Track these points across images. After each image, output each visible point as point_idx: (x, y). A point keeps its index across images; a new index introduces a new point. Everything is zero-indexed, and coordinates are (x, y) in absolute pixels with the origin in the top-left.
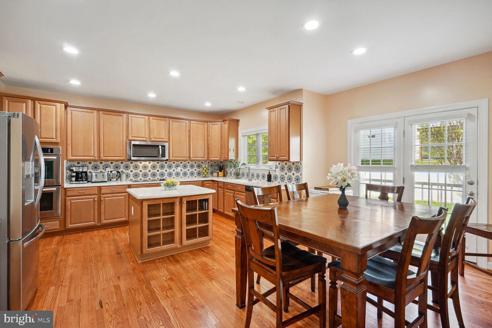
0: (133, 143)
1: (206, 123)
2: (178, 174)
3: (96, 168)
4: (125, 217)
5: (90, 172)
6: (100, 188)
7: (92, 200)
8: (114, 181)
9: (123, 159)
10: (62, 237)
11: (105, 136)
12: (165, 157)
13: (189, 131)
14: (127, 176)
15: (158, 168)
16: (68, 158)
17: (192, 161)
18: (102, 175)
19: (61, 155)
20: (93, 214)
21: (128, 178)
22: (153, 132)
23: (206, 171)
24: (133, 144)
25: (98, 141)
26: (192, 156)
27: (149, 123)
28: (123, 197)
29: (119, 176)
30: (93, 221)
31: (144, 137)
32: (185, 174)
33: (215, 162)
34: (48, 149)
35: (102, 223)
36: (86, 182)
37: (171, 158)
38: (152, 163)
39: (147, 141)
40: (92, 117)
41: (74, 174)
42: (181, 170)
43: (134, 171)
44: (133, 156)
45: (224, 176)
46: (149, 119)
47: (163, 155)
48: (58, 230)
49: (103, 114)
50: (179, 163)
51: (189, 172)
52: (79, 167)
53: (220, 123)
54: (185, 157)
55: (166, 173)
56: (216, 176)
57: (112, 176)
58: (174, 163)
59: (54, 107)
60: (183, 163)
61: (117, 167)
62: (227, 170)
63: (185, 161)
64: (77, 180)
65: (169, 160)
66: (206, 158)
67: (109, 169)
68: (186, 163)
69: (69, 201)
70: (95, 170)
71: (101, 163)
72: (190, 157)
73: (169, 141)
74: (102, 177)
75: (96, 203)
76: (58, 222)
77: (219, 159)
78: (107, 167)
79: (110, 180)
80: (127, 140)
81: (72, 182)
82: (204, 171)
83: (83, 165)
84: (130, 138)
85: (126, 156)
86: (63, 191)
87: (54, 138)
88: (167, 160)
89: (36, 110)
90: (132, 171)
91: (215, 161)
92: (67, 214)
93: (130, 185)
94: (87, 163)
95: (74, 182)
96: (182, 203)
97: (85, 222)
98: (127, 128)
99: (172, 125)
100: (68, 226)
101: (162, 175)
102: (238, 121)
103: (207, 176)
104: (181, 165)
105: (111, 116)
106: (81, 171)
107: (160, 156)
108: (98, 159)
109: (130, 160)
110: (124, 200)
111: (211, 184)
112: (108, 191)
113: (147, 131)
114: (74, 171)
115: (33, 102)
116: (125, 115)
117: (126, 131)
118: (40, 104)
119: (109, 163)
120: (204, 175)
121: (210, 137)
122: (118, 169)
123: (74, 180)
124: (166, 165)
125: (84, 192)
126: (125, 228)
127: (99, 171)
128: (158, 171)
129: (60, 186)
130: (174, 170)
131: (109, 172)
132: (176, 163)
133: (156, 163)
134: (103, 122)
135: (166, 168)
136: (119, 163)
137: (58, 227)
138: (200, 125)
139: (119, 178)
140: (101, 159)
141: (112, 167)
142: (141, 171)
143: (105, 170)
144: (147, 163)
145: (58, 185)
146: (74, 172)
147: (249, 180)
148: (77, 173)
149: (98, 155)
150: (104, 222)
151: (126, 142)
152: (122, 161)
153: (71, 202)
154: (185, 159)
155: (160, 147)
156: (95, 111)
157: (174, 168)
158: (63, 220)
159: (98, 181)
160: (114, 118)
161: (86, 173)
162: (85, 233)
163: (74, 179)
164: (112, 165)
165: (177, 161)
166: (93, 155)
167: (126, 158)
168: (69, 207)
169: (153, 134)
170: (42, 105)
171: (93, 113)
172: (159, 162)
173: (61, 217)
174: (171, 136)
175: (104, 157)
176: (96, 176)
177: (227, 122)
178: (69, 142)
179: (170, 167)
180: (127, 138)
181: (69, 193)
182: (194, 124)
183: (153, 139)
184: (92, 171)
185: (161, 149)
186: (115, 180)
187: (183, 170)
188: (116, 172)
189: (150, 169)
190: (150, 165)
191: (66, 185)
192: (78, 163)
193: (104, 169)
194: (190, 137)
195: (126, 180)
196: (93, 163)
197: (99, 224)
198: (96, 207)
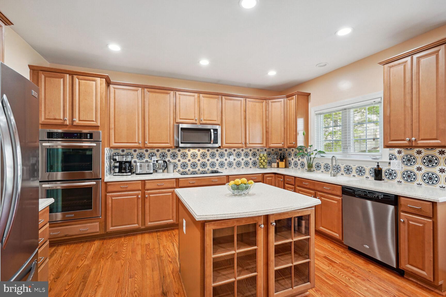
0: (181, 126)
1: (265, 101)
2: (230, 164)
3: (141, 156)
4: (172, 219)
5: (135, 162)
6: (144, 182)
7: (135, 197)
8: (160, 173)
9: (170, 146)
10: (101, 242)
11: (150, 119)
12: (217, 143)
13: (244, 111)
14: (174, 166)
15: (208, 157)
16: (111, 146)
17: (247, 148)
18: (147, 165)
19: (101, 141)
20: (136, 214)
21: (175, 169)
22: (204, 113)
23: (264, 160)
24: (181, 128)
25: (143, 125)
26: (248, 142)
27: (199, 102)
28: (170, 194)
29: (165, 167)
30: (136, 223)
31: (193, 119)
32: (239, 164)
33: (273, 150)
34: (87, 134)
35: (146, 226)
36: (130, 174)
37: (224, 145)
38: (202, 150)
39: (196, 124)
40: (137, 96)
41: (117, 164)
42: (234, 160)
43: (182, 161)
44: (181, 143)
45: (286, 167)
46: (199, 97)
47: (216, 142)
48: (98, 234)
49: (149, 92)
50: (232, 150)
51: (243, 162)
52: (122, 155)
53: (282, 100)
54: (240, 144)
55: (217, 163)
56: (276, 167)
57: (158, 167)
58: (226, 150)
59: (94, 82)
60: (237, 150)
61: (163, 156)
62: (290, 159)
63: (238, 148)
64: (120, 172)
65: (221, 148)
66: (264, 145)
67: (154, 158)
68: (240, 150)
69: (110, 197)
70: (140, 159)
71: (147, 151)
72: (246, 143)
73: (221, 125)
74: (147, 167)
75: (140, 201)
76: (97, 223)
77: (282, 146)
78: (152, 156)
79: (156, 171)
80: (175, 123)
81: (115, 174)
82: (262, 161)
83: (128, 154)
84: (178, 120)
85: (173, 143)
86: (104, 185)
87: (93, 121)
88: (220, 147)
89: (74, 86)
90: (180, 160)
91: (273, 148)
92: (107, 214)
93: (178, 179)
94: (132, 151)
95: (117, 174)
96: (269, 224)
97: (128, 225)
98: (175, 107)
99: (225, 103)
100: (109, 228)
101: (213, 165)
102: (309, 95)
103: (265, 167)
104: (234, 153)
105: (157, 94)
106: (125, 160)
107: (212, 143)
108: (143, 146)
109: (177, 147)
110: (171, 198)
111: (273, 177)
112: (153, 186)
113: (197, 112)
114: (117, 160)
115: (71, 76)
116: (172, 93)
117: (173, 112)
118: (78, 79)
119: (155, 151)
120: (262, 166)
121: (270, 117)
122: (165, 159)
123: (118, 172)
124: (217, 153)
125: (126, 188)
126: (173, 233)
127: (144, 160)
128: (209, 160)
129: (101, 179)
130: (226, 160)
131: (155, 162)
132: (228, 150)
133: (205, 150)
134: (149, 102)
135: (217, 157)
136: (166, 151)
137: (98, 230)
138: (257, 104)
139: (166, 168)
140: (146, 146)
141: (158, 155)
142: (189, 160)
143: (151, 159)
144: (196, 151)
145: (97, 179)
146: (118, 162)
147: (332, 175)
148: (121, 163)
149: (143, 141)
150: (149, 224)
151: (174, 125)
152: (169, 149)
153: (112, 199)
154: (240, 145)
155: (212, 131)
156: (140, 89)
157: (226, 157)
158: (104, 220)
159: (143, 173)
160: (160, 96)
161: (130, 162)
162: (127, 238)
163: (117, 170)
164: (158, 154)
165: (230, 148)
166: (137, 141)
167: (173, 144)
168: (110, 205)
169: (204, 115)
170: (80, 81)
171: (137, 90)
172: (210, 149)
173: (101, 217)
174: (224, 118)
175: (149, 143)
176: (141, 166)
177: (295, 96)
178: (112, 126)
179: (222, 155)
180: (175, 120)
181: (110, 189)
182: (250, 103)
183: (204, 122)
184: (137, 160)
185: (213, 134)
186: (161, 171)
187: (237, 159)
188: (162, 162)
189: (199, 157)
190: (199, 153)
191: (108, 178)
192: (123, 151)
193: (149, 157)
194: (245, 118)
195: (173, 171)
196: (138, 151)
197: (143, 227)
198: (140, 206)
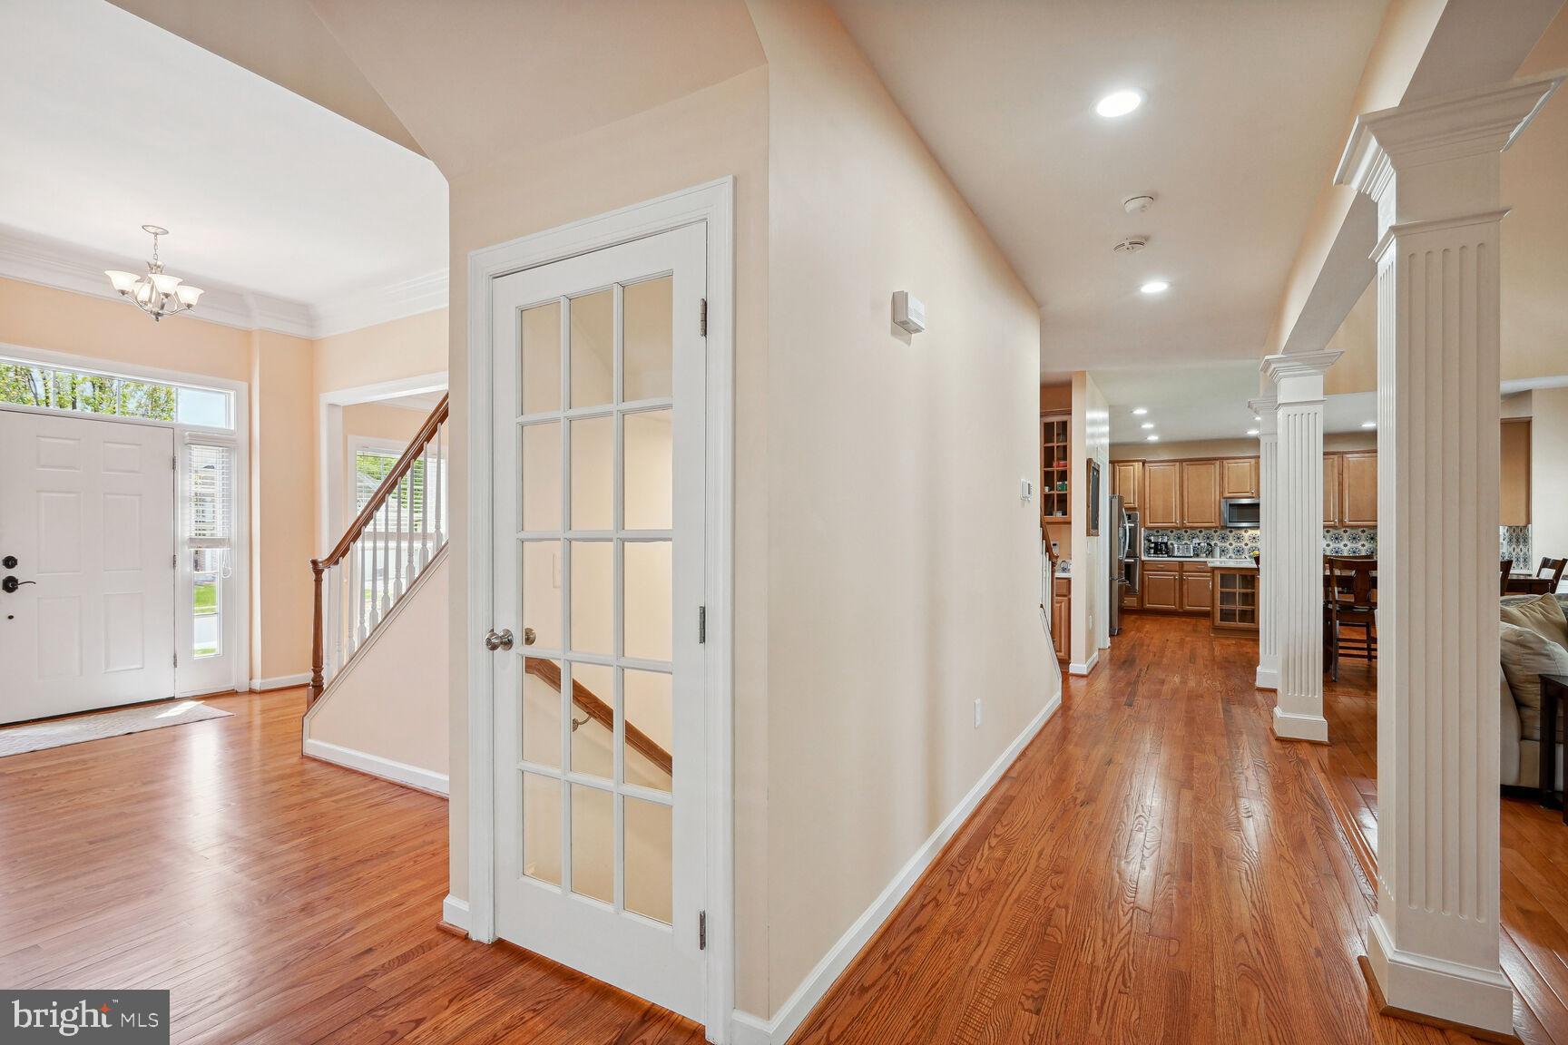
0: (1231, 501)
3: (1179, 538)
5: (1172, 544)
6: (1182, 564)
7: (1173, 578)
9: (1218, 526)
11: (1190, 496)
16: (1147, 527)
18: (1186, 548)
19: (1138, 523)
20: (1174, 595)
24: (1230, 504)
25: (1181, 503)
30: (1172, 604)
31: (1249, 493)
35: (1183, 609)
36: (1166, 555)
39: (1253, 497)
40: (1175, 472)
41: (1153, 545)
44: (1230, 522)
46: (1257, 463)
48: (1135, 608)
49: (1189, 466)
52: (1158, 536)
57: (1199, 550)
61: (1208, 538)
64: (1155, 552)
67: (1196, 541)
69: (1147, 575)
70: (1177, 541)
71: (1186, 532)
74: (1186, 550)
75: (1177, 582)
76: (1137, 599)
78: (1194, 538)
79: (1197, 554)
80: (1222, 499)
81: (1150, 555)
83: (1164, 535)
84: (1226, 495)
85: (1221, 522)
86: (1141, 563)
90: (1232, 544)
92: (1145, 591)
94: (1169, 532)
95: (1152, 555)
97: (1165, 605)
98: (1222, 480)
100: (1146, 605)
105: (1200, 467)
106: (1161, 541)
108: (1181, 527)
109: (1228, 527)
112: (1194, 569)
113: (1254, 482)
114: (1153, 541)
116: (1218, 463)
117: (1220, 486)
118: (1119, 466)
119: (1197, 532)
122: (1209, 541)
123: (1153, 553)
125: (1164, 568)
127: (1183, 543)
131: (1197, 545)
134: (1189, 477)
136: (1212, 532)
140: (1186, 526)
141: (1201, 537)
143: (1192, 541)
145: (1138, 557)
146: (1153, 543)
148: (1156, 544)
149: (1182, 520)
150: (1186, 608)
151: (1220, 500)
152: (1216, 530)
153: (1149, 577)
155: (1256, 506)
156: (1178, 464)
158: (1141, 597)
159: (1181, 555)
160: (1203, 469)
161: (1166, 544)
162: (1164, 618)
163: (1152, 551)
164: (1201, 535)
166: (1175, 521)
167: (1222, 524)
168: (1147, 583)
171: (1175, 466)
173: (1139, 593)
175: (1190, 523)
176: (1179, 548)
178: (1148, 507)
180: (1222, 495)
181: (1147, 567)
184: (1174, 542)
191: (1143, 558)
192: (1158, 532)
193: (1190, 539)
194: (1341, 484)
196: (1175, 532)
197: (1180, 611)
198: (1177, 587)
